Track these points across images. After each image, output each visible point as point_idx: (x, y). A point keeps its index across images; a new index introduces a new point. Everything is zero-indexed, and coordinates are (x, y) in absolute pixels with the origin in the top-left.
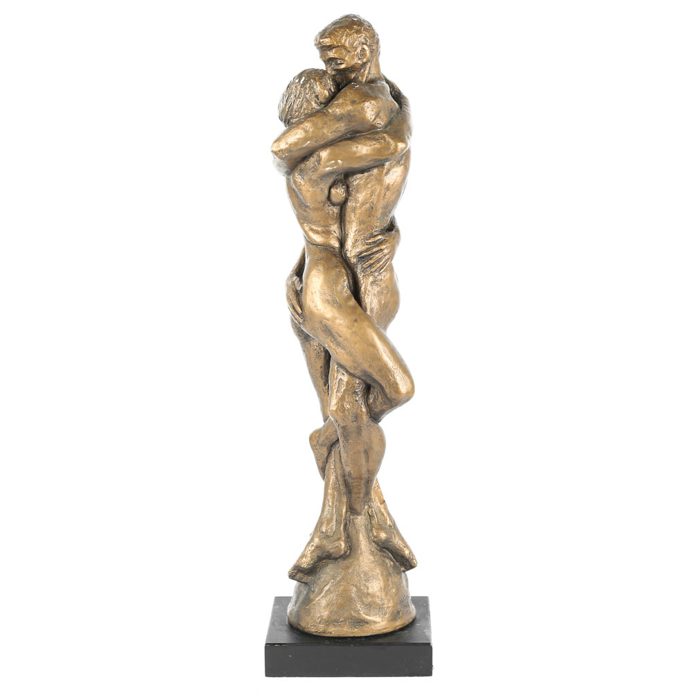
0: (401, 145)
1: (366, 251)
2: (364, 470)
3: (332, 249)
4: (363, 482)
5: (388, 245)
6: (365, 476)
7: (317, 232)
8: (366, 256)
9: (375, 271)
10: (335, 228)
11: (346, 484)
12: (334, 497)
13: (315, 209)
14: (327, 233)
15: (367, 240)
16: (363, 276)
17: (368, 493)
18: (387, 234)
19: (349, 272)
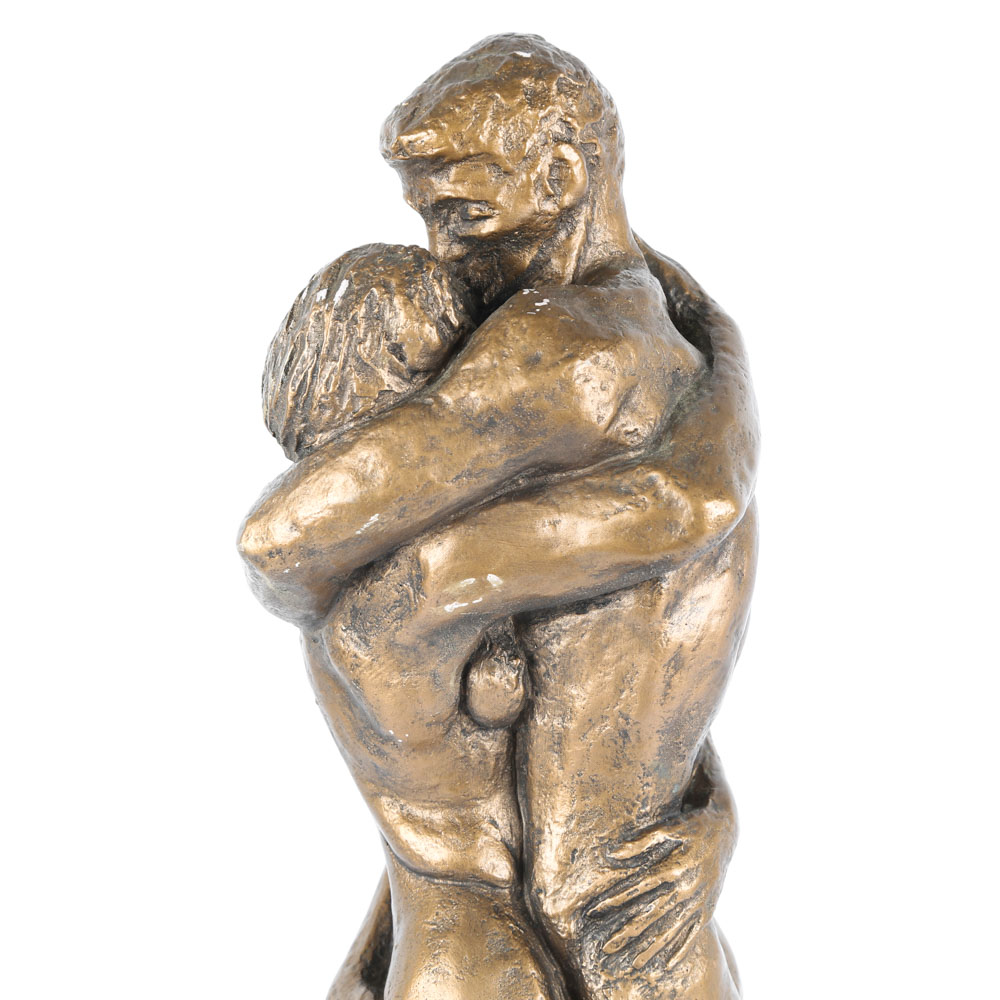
0: (716, 509)
1: (615, 887)
3: (485, 890)
5: (689, 863)
7: (429, 828)
8: (611, 910)
9: (651, 963)
10: (494, 808)
13: (419, 747)
14: (467, 829)
15: (612, 850)
16: (608, 984)
18: (685, 824)
19: (553, 969)
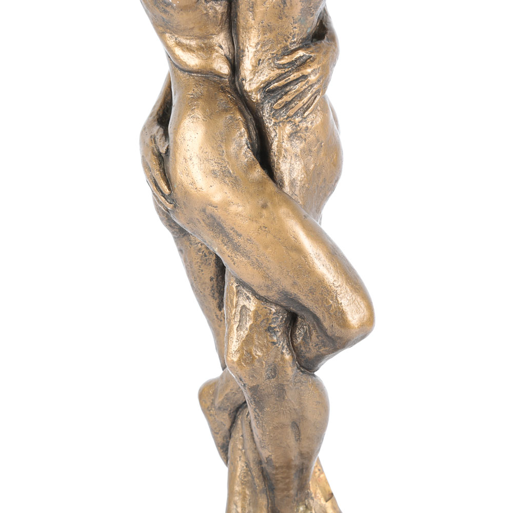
1: (279, 78)
2: (294, 455)
3: (217, 79)
4: (293, 472)
5: (315, 66)
6: (297, 462)
7: (189, 49)
8: (277, 89)
9: (296, 114)
10: (221, 39)
11: (265, 476)
12: (244, 499)
13: (184, 9)
14: (207, 49)
15: (278, 59)
16: (275, 124)
17: (303, 487)
18: (313, 47)
19: (249, 117)
